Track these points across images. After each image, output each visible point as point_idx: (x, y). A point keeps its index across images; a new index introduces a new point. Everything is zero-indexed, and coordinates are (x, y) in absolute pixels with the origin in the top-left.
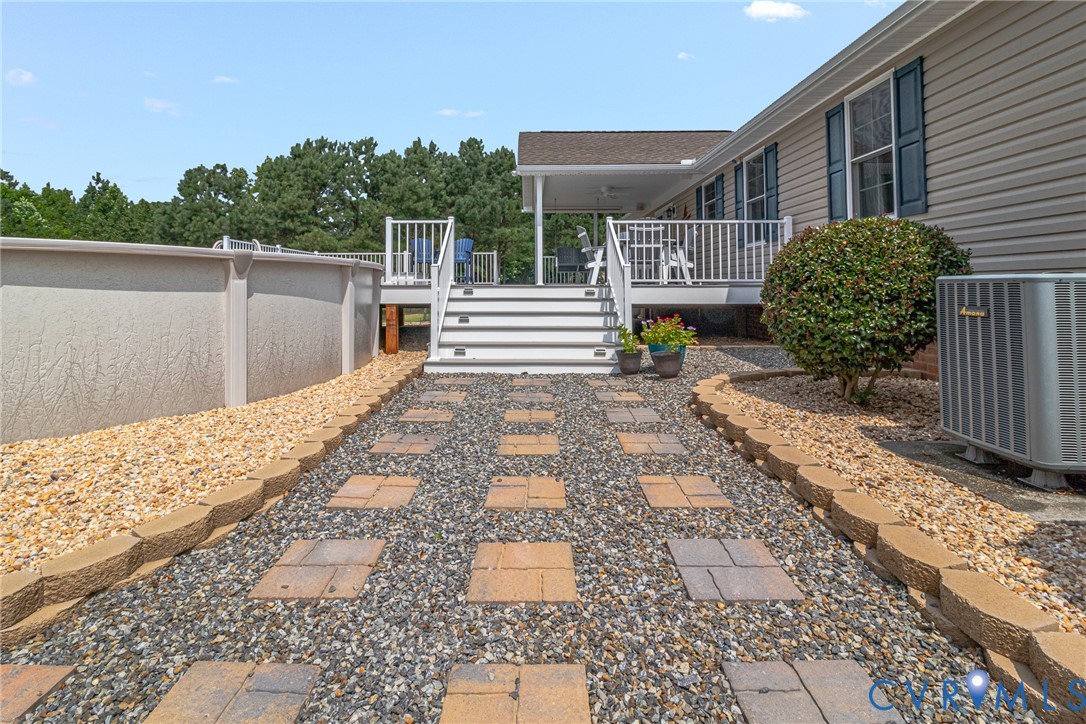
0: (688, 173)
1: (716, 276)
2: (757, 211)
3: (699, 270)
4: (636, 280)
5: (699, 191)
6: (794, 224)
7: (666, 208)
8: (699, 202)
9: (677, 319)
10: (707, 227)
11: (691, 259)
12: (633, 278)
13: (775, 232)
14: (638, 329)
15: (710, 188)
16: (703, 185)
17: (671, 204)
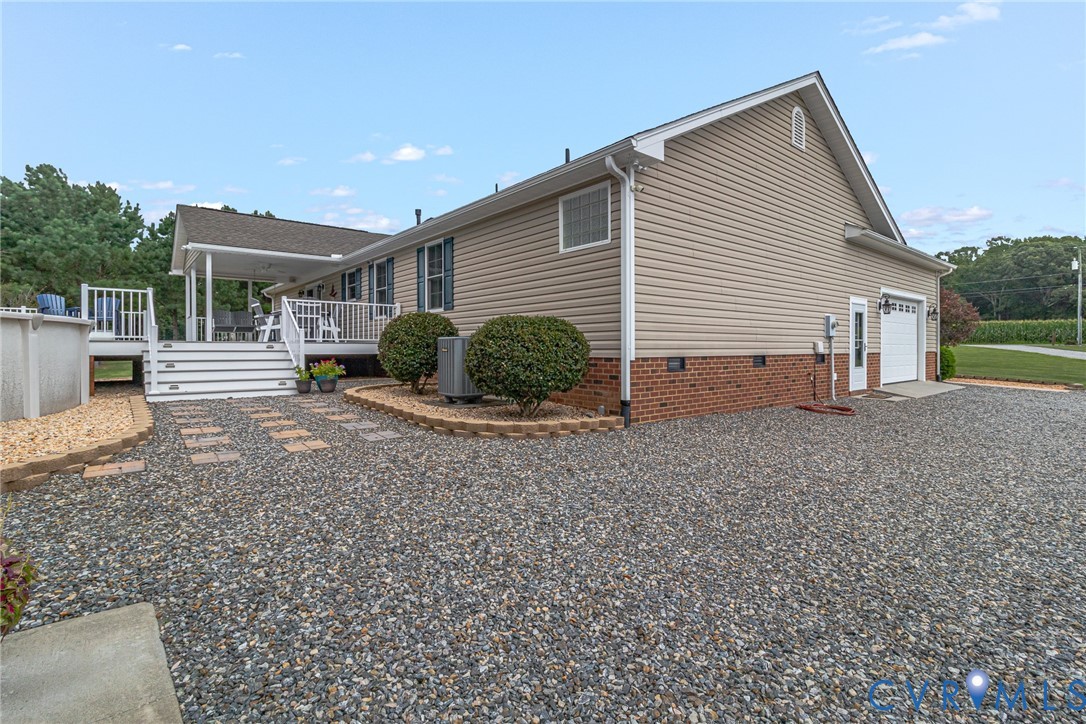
0: (335, 264)
1: (356, 337)
2: (383, 297)
3: (345, 333)
4: (309, 339)
5: (343, 276)
6: (402, 307)
7: (317, 283)
8: (343, 284)
9: (333, 361)
10: (351, 306)
11: (340, 326)
12: (306, 337)
13: (391, 311)
14: (308, 368)
15: (352, 275)
16: (347, 272)
17: (320, 282)
